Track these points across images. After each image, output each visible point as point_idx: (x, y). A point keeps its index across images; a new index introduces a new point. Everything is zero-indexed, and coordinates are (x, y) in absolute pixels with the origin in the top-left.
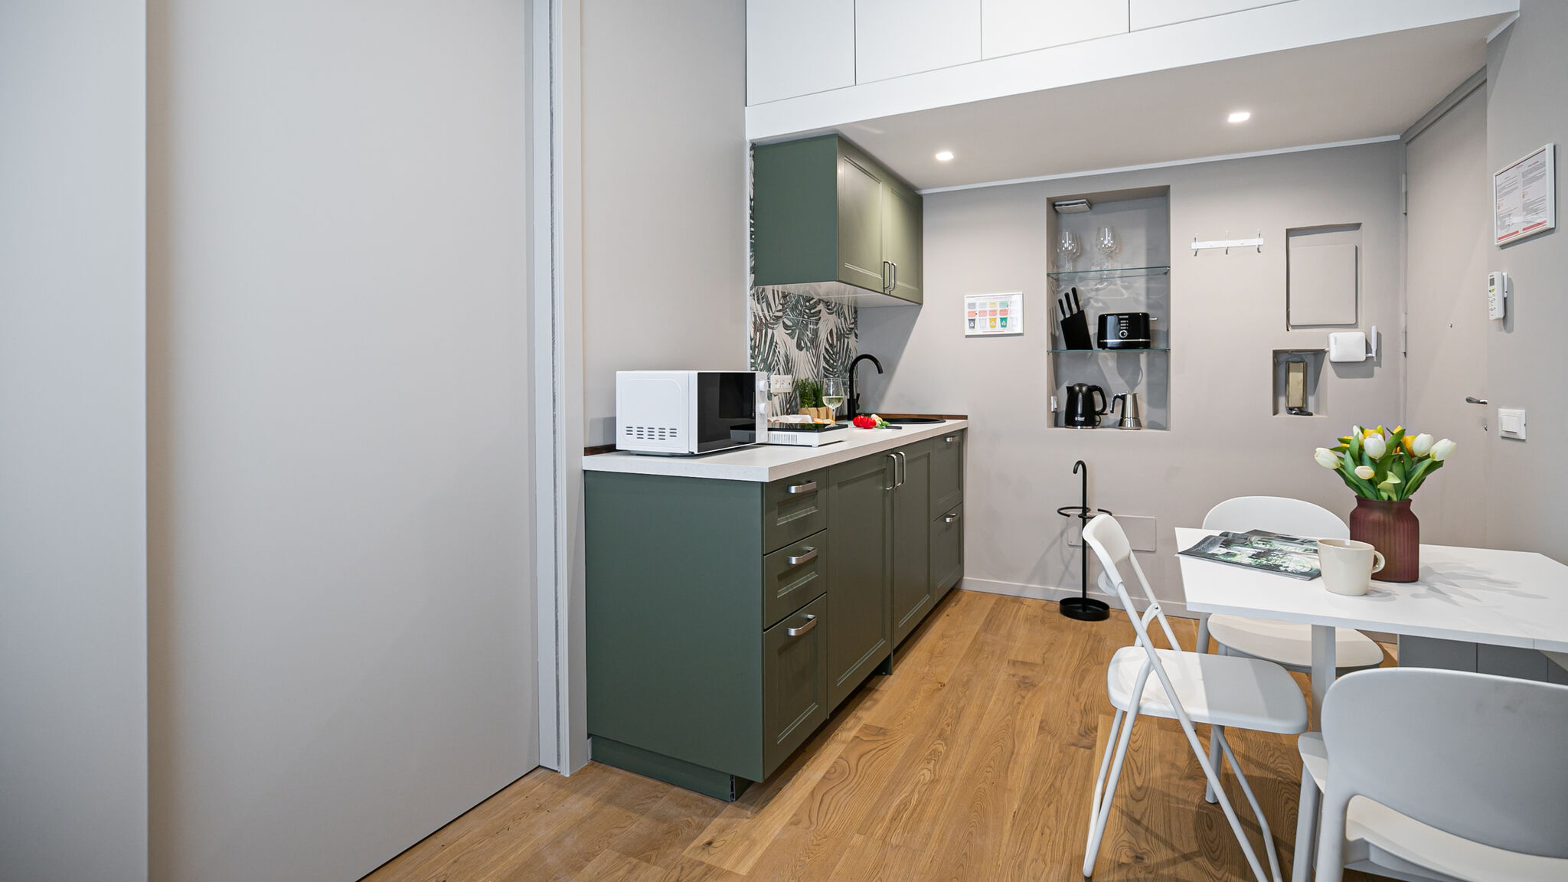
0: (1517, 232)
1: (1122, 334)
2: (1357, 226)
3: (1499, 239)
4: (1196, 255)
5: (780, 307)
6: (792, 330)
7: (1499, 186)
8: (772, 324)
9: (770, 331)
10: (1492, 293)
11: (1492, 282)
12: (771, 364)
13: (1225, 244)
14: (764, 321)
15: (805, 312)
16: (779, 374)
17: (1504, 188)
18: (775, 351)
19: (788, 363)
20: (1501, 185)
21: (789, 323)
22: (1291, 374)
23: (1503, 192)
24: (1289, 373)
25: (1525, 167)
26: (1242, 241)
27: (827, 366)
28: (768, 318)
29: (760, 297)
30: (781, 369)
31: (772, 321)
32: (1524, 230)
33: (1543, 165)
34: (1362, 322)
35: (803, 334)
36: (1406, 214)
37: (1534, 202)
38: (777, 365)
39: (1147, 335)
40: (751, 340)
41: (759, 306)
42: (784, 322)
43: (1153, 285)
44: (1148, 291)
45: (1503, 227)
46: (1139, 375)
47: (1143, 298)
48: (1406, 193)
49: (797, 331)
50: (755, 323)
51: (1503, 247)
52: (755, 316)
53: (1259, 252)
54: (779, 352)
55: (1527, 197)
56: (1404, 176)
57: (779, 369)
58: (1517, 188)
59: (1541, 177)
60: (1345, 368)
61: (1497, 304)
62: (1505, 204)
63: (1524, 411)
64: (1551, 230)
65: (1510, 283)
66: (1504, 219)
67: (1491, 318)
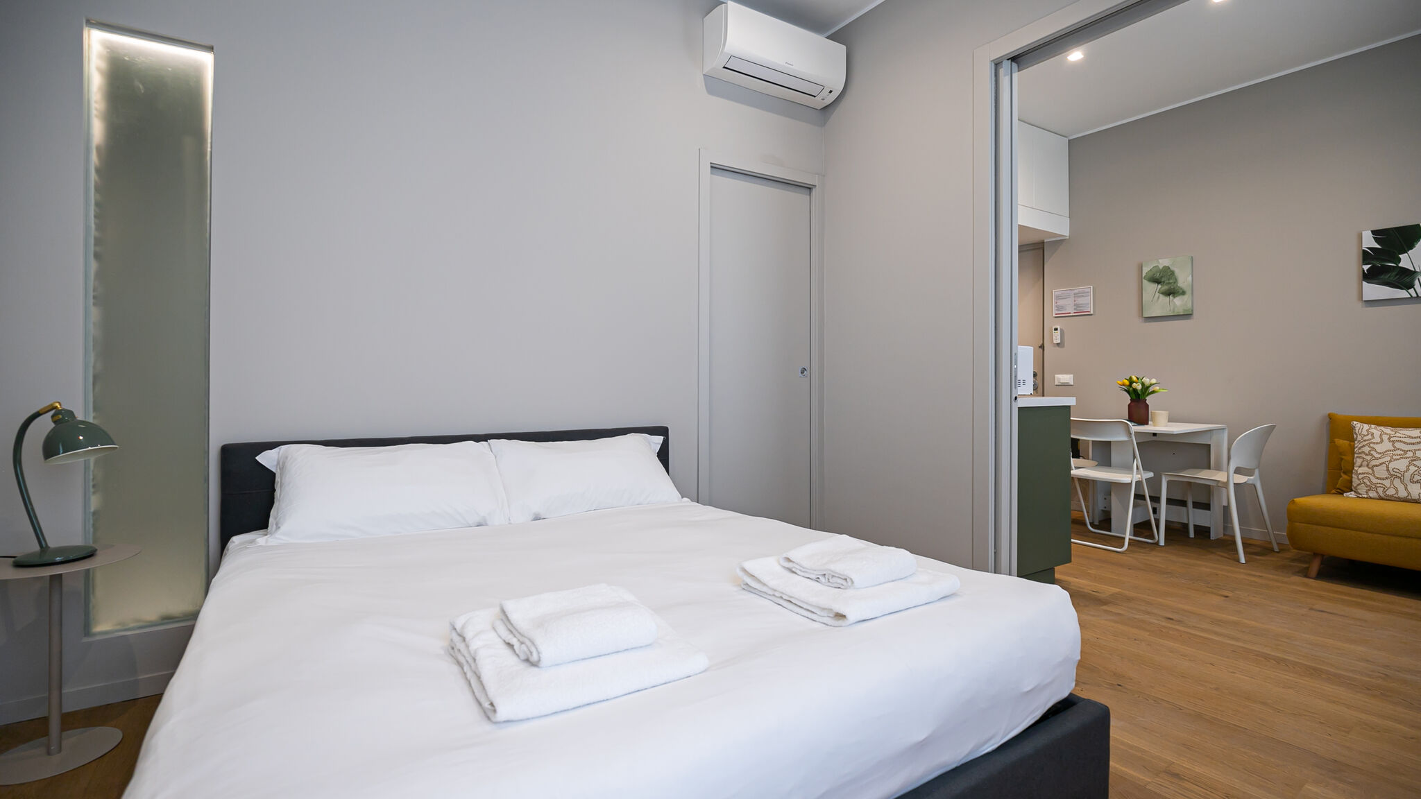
0: (1071, 313)
3: (1057, 314)
7: (1056, 295)
10: (1056, 333)
11: (1056, 329)
17: (1060, 296)
20: (1058, 295)
23: (1061, 298)
25: (1076, 291)
32: (1074, 313)
33: (1089, 292)
37: (1081, 304)
45: (1058, 310)
51: (1057, 317)
55: (1076, 302)
58: (1070, 298)
59: (1087, 296)
61: (1059, 337)
62: (1061, 302)
63: (1072, 376)
64: (1091, 315)
65: (1061, 330)
66: (1059, 308)
67: (1055, 342)
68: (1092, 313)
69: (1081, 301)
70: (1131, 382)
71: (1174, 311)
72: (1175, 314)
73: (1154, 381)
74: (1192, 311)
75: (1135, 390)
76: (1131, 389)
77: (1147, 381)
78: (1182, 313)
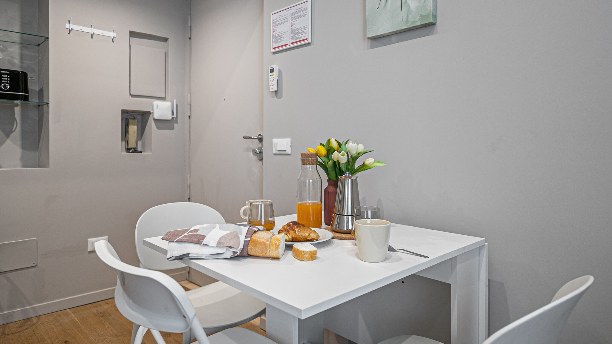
0: (287, 44)
1: (5, 86)
2: (165, 40)
3: (274, 48)
4: (69, 33)
7: (274, 20)
10: (272, 77)
11: (272, 71)
13: (91, 30)
17: (277, 21)
20: (276, 19)
22: (130, 126)
23: (277, 23)
24: (128, 125)
25: (293, 10)
26: (103, 32)
32: (292, 43)
33: (306, 9)
34: (169, 97)
36: (190, 38)
37: (298, 29)
39: (26, 90)
43: (25, 52)
44: (22, 56)
45: (276, 42)
46: (14, 124)
47: (17, 61)
48: (191, 27)
51: (274, 53)
53: (113, 42)
55: (294, 26)
56: (189, 16)
58: (287, 21)
59: (304, 16)
60: (162, 123)
61: (275, 82)
62: (279, 30)
63: (290, 139)
64: (309, 44)
65: (280, 72)
66: (278, 38)
67: (271, 90)
68: (309, 41)
69: (299, 24)
70: (330, 151)
71: (407, 21)
72: (409, 25)
73: (361, 148)
74: (435, 16)
75: (336, 164)
76: (330, 163)
77: (354, 147)
78: (418, 23)
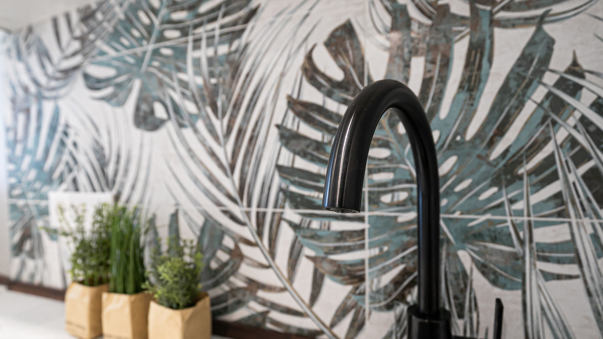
5: (76, 45)
6: (119, 86)
8: (53, 89)
9: (48, 107)
12: (52, 170)
14: (33, 89)
15: (170, 22)
16: (77, 189)
18: (63, 143)
19: (103, 165)
21: (107, 72)
27: (301, 163)
28: (43, 80)
29: (23, 46)
30: (82, 180)
31: (53, 84)
35: (161, 83)
38: (71, 170)
40: (8, 130)
41: (21, 67)
42: (86, 77)
49: (137, 84)
50: (13, 101)
52: (13, 88)
54: (75, 144)
57: (75, 181)
